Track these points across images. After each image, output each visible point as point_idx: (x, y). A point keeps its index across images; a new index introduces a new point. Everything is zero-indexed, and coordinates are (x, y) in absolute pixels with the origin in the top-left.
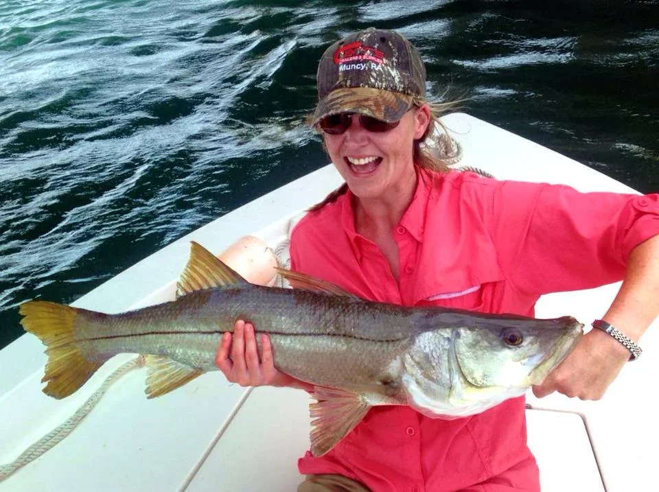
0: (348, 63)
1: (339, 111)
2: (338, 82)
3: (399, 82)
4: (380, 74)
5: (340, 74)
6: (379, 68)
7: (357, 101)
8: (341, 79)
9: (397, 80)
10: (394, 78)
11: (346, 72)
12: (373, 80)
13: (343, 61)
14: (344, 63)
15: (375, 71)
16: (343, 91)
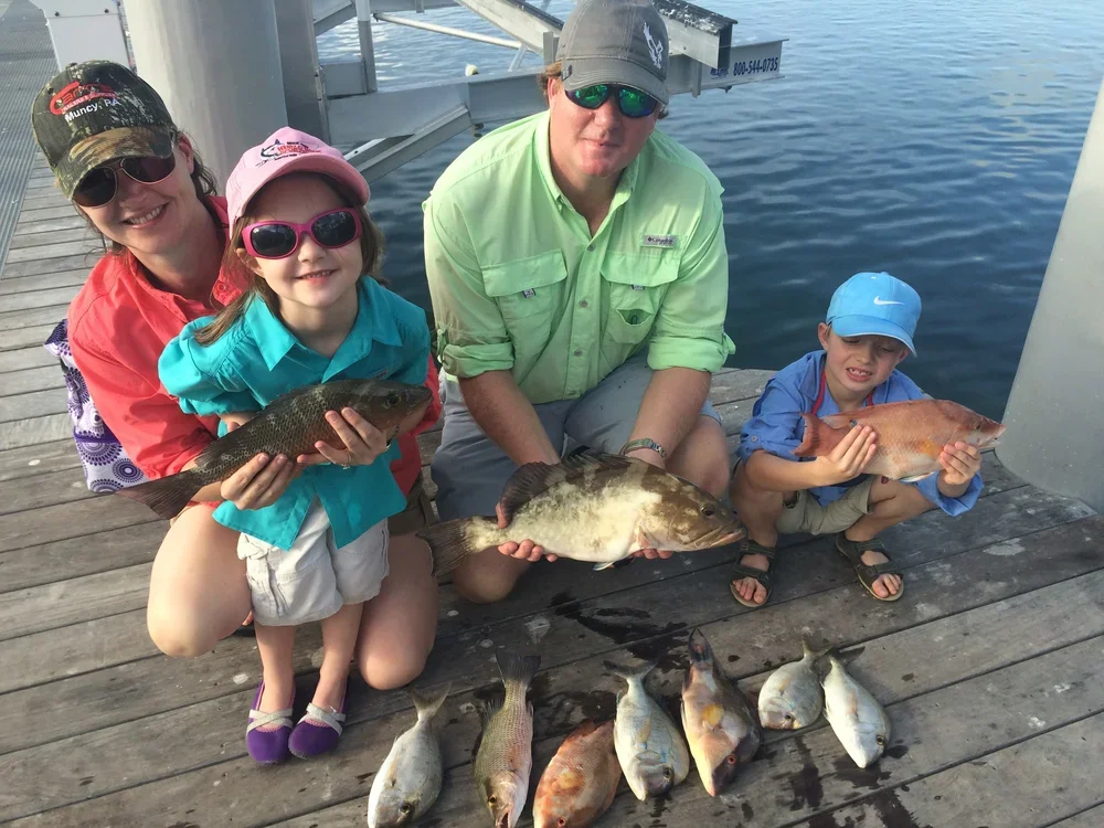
0: (74, 109)
1: (100, 162)
2: (73, 135)
3: (146, 112)
4: (119, 109)
5: (70, 124)
6: (115, 103)
7: (114, 145)
8: (75, 130)
9: (142, 110)
10: (138, 109)
11: (75, 120)
12: (116, 119)
13: (65, 109)
14: (68, 111)
15: (114, 108)
16: (86, 142)
